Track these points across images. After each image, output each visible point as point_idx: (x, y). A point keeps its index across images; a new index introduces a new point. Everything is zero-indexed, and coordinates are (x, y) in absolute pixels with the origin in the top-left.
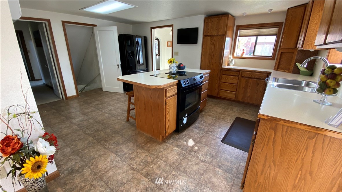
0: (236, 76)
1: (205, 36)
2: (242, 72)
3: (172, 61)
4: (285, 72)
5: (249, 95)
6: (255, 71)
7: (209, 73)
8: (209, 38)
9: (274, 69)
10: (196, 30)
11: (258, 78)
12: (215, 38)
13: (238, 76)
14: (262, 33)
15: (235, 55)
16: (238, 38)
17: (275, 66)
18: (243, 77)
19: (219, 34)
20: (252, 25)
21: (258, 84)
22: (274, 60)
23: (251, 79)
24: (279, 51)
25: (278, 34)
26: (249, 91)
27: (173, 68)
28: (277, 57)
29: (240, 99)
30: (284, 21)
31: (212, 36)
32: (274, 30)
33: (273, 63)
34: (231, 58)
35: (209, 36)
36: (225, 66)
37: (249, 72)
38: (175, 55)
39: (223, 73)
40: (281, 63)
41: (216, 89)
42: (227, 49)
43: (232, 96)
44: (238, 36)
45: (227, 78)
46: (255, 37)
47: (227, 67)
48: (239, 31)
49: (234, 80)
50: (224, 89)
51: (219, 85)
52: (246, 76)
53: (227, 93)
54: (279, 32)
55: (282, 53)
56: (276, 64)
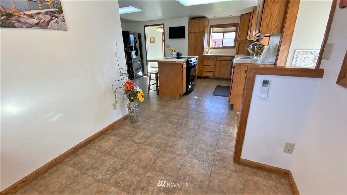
0: (213, 60)
1: (190, 33)
2: (217, 58)
3: (174, 50)
4: (242, 55)
5: (222, 72)
6: (225, 56)
7: (198, 58)
8: (193, 34)
9: (236, 54)
10: (183, 28)
11: (227, 60)
12: (197, 34)
13: (215, 60)
14: (226, 31)
15: (210, 47)
16: (211, 34)
17: (236, 52)
18: (218, 60)
19: (200, 31)
20: (220, 25)
21: (227, 64)
22: (235, 48)
23: (223, 61)
24: (238, 42)
25: (236, 31)
26: (222, 70)
27: (174, 55)
28: (237, 46)
29: (217, 76)
30: (239, 22)
31: (195, 33)
32: (234, 28)
33: (235, 50)
34: (208, 49)
35: (193, 33)
36: (205, 54)
37: (221, 56)
38: (167, 48)
39: (205, 59)
40: (239, 49)
41: (200, 71)
42: (205, 42)
43: (211, 75)
44: (211, 32)
45: (207, 63)
46: (222, 33)
47: (206, 55)
48: (212, 29)
49: (212, 63)
50: (205, 71)
51: (202, 68)
52: (220, 60)
53: (208, 73)
54: (237, 29)
55: (239, 43)
56: (237, 51)
